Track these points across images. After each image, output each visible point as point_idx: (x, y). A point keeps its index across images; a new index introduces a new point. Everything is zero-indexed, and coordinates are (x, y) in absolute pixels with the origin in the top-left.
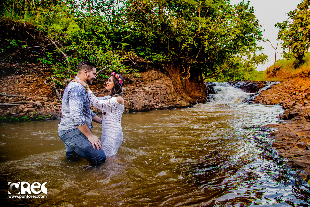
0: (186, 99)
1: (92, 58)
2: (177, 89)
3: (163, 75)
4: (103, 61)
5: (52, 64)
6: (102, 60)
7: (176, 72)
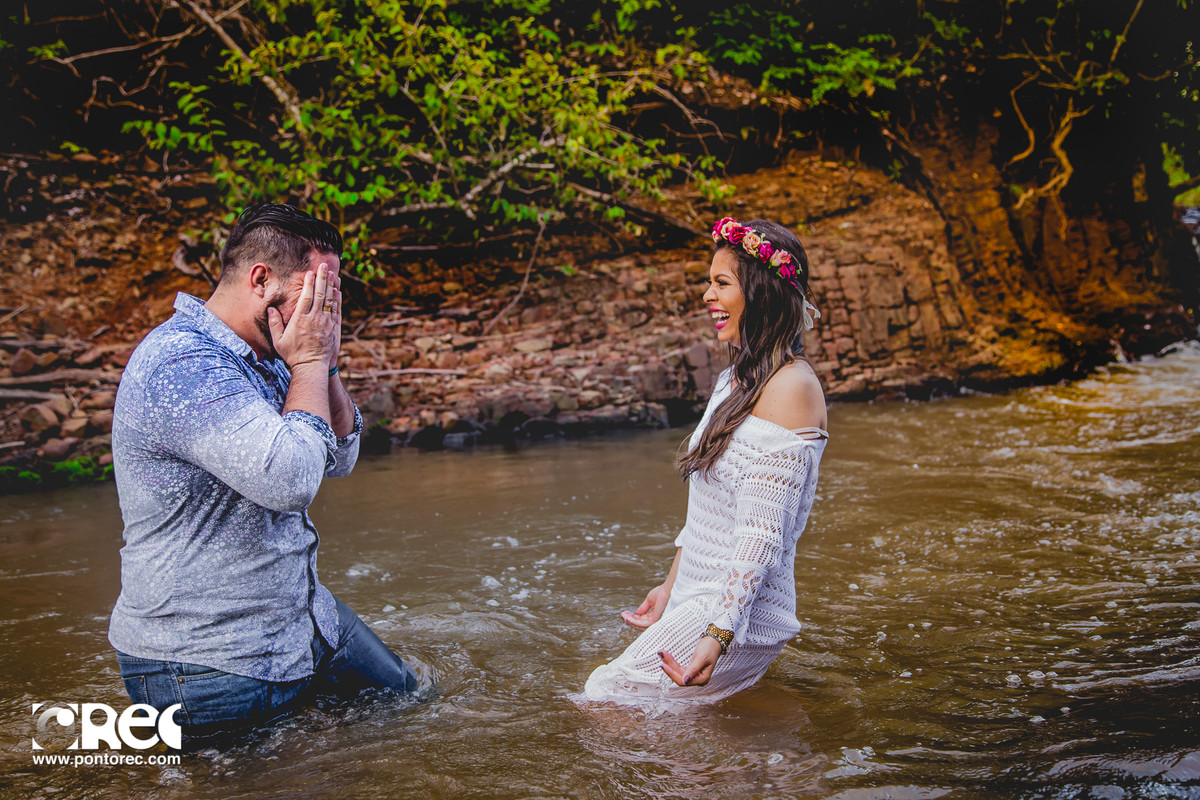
0: (1039, 331)
1: (439, 103)
2: (978, 264)
3: (884, 180)
4: (504, 121)
5: (210, 148)
6: (500, 111)
7: (968, 158)
